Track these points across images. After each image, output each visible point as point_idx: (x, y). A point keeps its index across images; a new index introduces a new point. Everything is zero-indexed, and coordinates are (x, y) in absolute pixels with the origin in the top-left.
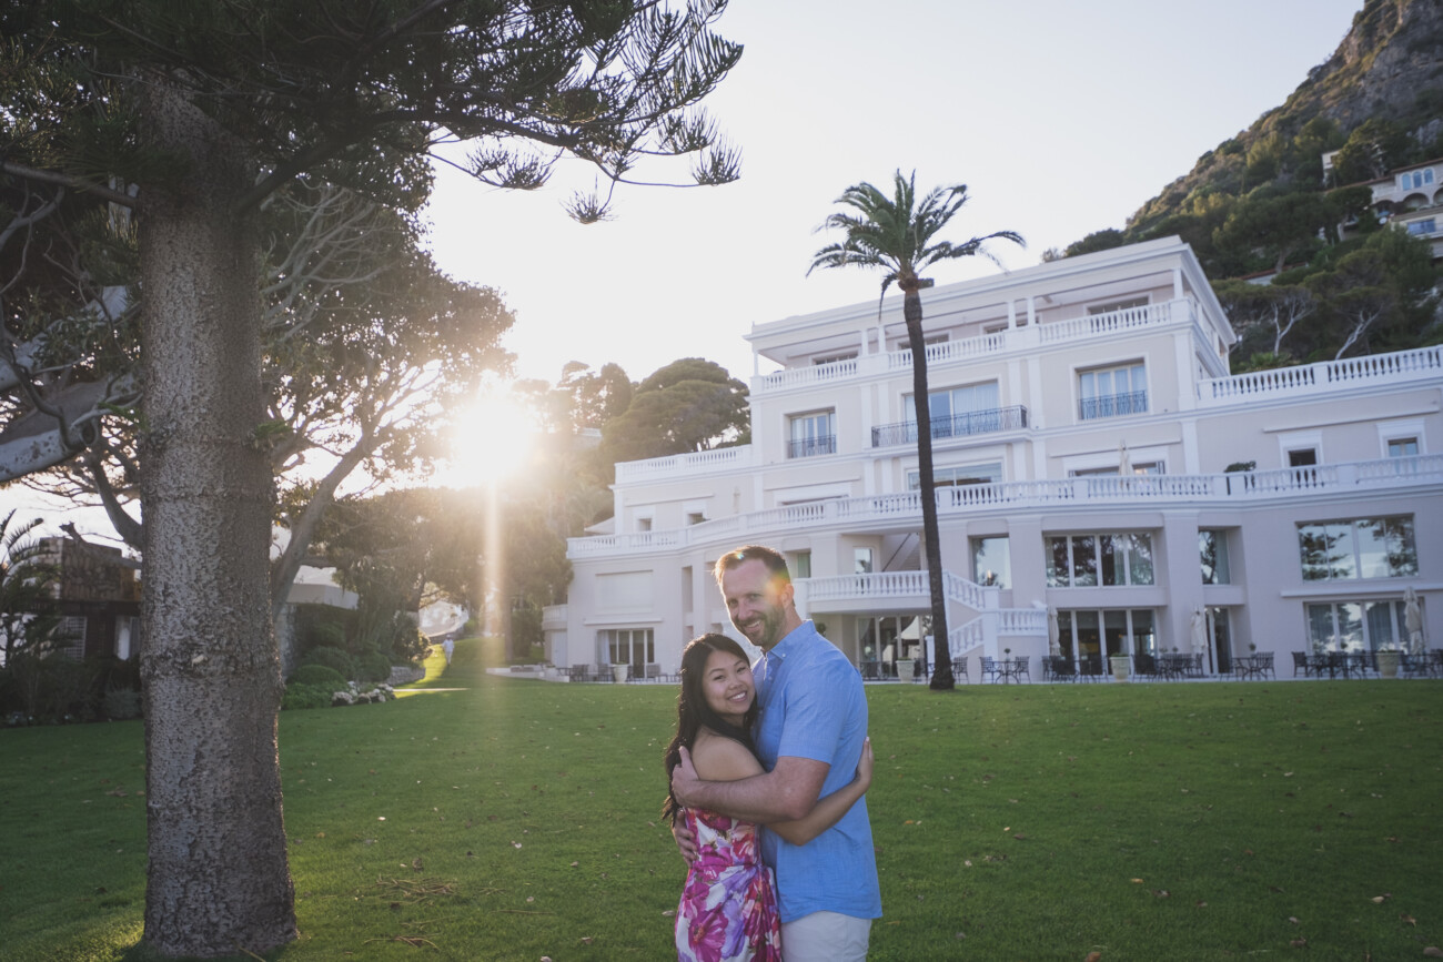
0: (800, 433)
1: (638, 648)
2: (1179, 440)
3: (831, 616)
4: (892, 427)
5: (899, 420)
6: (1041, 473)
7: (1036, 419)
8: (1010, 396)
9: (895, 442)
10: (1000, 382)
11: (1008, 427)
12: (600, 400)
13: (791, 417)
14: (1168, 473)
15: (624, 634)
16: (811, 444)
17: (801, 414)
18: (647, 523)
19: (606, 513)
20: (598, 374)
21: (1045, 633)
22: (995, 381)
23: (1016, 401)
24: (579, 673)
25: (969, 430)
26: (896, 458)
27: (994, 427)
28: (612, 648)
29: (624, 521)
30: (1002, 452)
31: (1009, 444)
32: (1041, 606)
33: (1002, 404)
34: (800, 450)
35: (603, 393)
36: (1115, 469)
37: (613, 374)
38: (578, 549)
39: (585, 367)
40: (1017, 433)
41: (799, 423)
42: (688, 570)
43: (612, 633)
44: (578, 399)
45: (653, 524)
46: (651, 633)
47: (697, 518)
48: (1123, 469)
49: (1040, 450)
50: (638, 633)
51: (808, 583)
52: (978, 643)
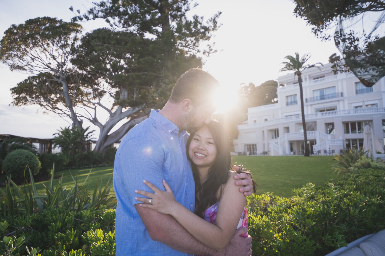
0: (289, 100)
1: (253, 148)
2: (381, 98)
3: (294, 141)
4: (311, 98)
5: (312, 96)
6: (347, 108)
7: (345, 95)
8: (339, 90)
9: (311, 101)
10: (336, 87)
11: (338, 97)
12: (248, 91)
13: (287, 97)
14: (379, 107)
15: (250, 145)
16: (292, 102)
17: (290, 96)
18: (255, 121)
19: (247, 119)
20: (248, 85)
21: (342, 144)
22: (335, 87)
23: (340, 91)
24: (240, 154)
25: (328, 98)
26: (311, 105)
27: (335, 97)
28: (248, 148)
29: (250, 121)
30: (337, 103)
31: (339, 101)
32: (341, 138)
33: (337, 92)
34: (289, 104)
35: (249, 89)
36: (361, 106)
37: (252, 85)
38: (240, 127)
39: (244, 84)
40: (340, 98)
41: (289, 98)
42: (263, 131)
43: (248, 145)
44: (243, 91)
45: (257, 121)
46: (256, 145)
47: (266, 120)
48: (363, 107)
49: (346, 102)
50: (253, 145)
51: (288, 134)
52: (325, 147)
